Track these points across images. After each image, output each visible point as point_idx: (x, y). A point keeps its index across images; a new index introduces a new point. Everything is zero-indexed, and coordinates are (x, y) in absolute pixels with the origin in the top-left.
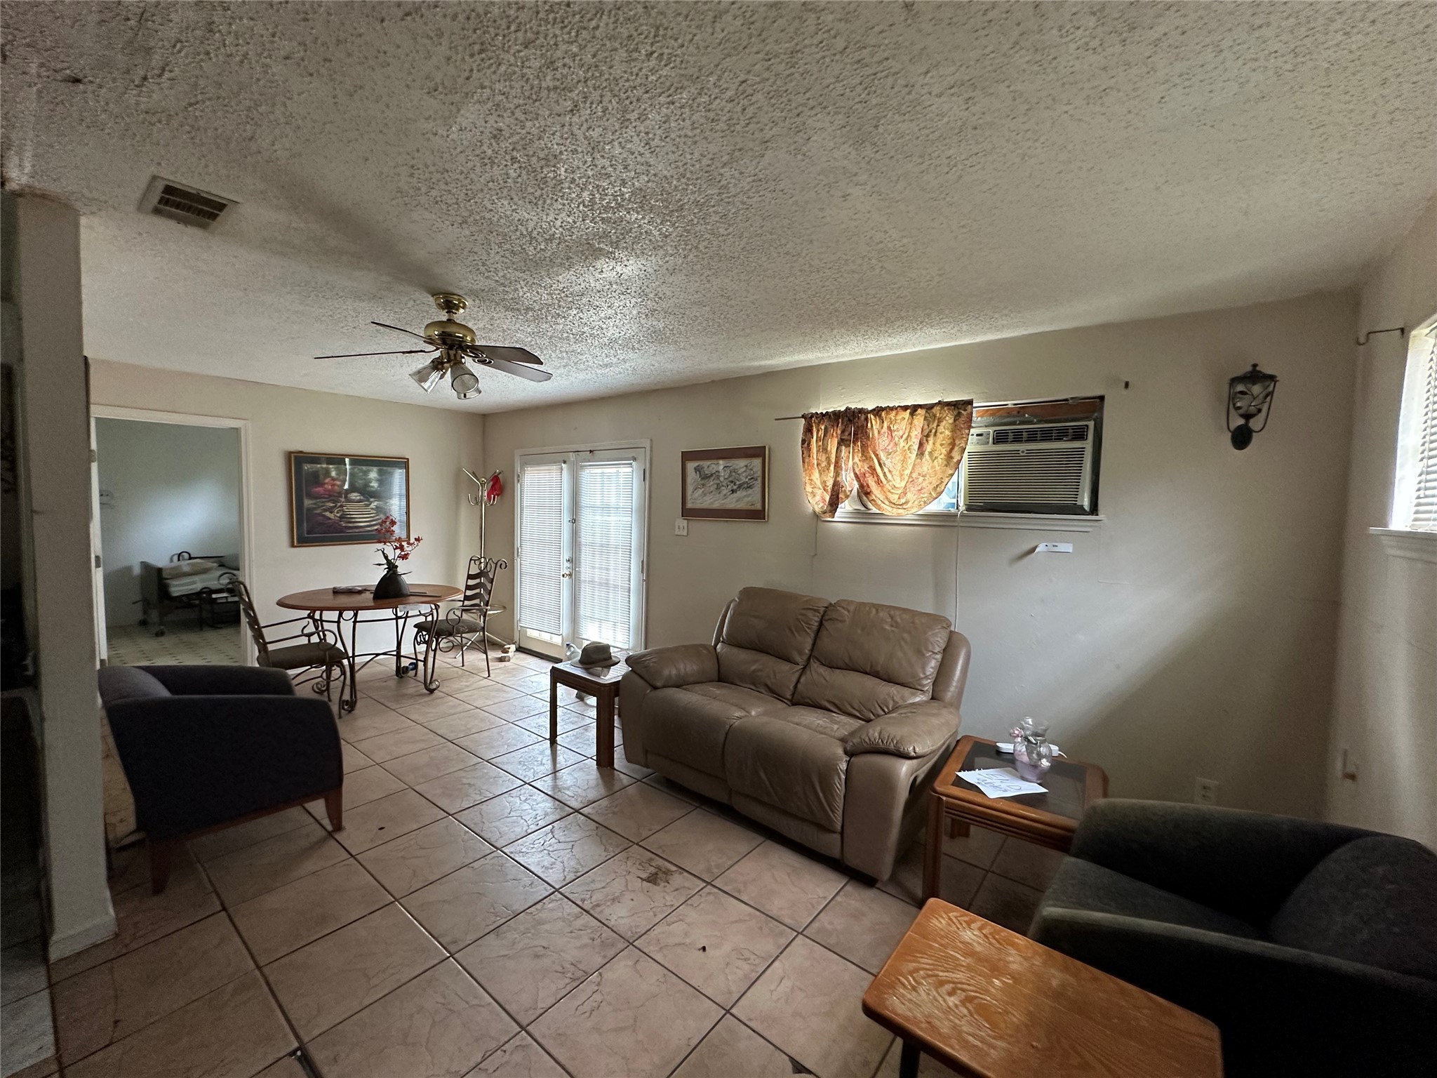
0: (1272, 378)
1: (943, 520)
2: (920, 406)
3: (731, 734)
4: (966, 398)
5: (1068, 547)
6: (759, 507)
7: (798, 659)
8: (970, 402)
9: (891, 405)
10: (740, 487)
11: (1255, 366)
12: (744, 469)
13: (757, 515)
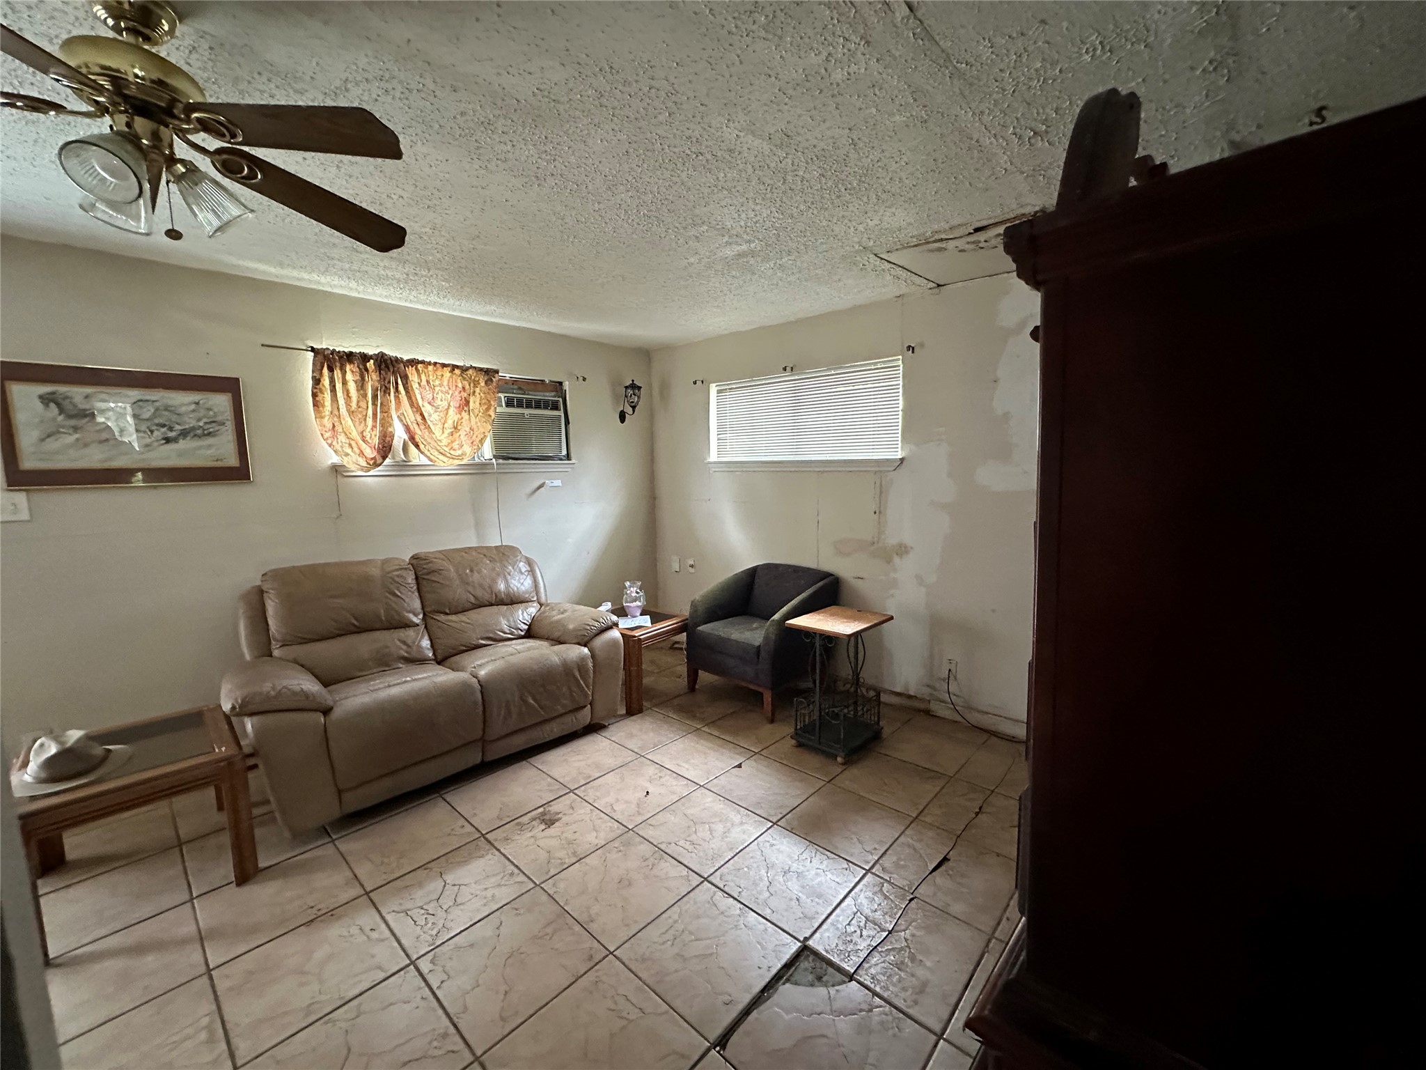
0: (639, 388)
1: (479, 469)
2: (457, 367)
3: (484, 687)
4: (495, 367)
5: (558, 483)
6: (233, 461)
7: (416, 620)
8: (497, 372)
9: (427, 360)
10: (184, 434)
11: (633, 381)
12: (193, 407)
13: (239, 474)
